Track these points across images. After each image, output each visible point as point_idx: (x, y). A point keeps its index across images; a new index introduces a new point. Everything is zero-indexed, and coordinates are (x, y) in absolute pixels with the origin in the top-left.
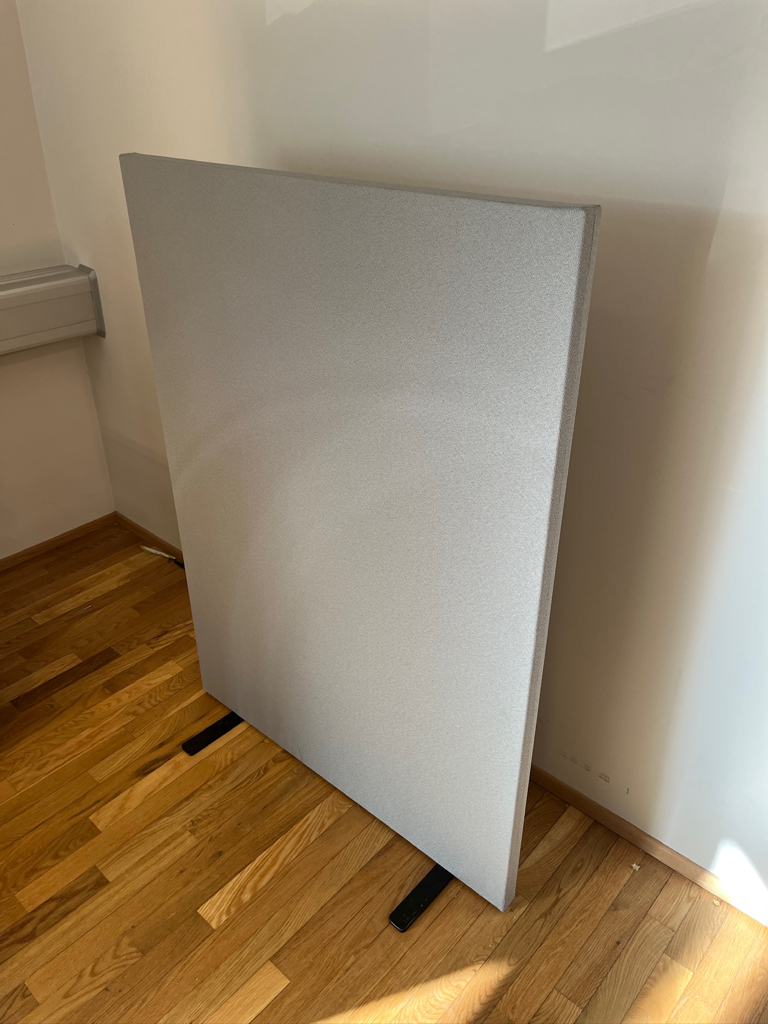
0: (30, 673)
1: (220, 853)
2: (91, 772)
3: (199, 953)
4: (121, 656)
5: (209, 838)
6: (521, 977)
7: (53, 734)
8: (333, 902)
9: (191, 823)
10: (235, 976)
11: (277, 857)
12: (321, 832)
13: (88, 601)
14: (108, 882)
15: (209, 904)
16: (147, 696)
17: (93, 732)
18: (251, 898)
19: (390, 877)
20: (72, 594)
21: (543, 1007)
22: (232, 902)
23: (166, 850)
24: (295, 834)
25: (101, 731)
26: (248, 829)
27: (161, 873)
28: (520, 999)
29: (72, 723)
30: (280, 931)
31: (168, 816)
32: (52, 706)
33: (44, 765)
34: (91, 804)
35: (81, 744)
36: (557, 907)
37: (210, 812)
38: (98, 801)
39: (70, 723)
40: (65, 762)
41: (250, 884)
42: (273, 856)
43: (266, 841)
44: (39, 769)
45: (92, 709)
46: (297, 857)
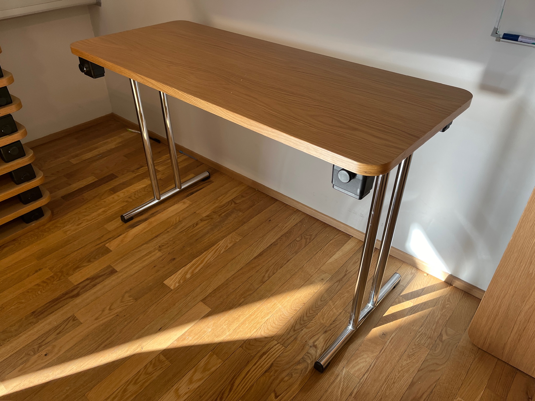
0: (70, 185)
1: (174, 259)
2: (105, 226)
3: (164, 299)
4: (118, 177)
5: (168, 253)
6: (327, 306)
7: (85, 210)
8: (232, 277)
9: (159, 247)
10: (183, 308)
11: (204, 259)
12: (226, 249)
13: (100, 153)
14: (117, 271)
15: (169, 280)
16: (133, 194)
17: (105, 210)
18: (191, 276)
19: (261, 267)
20: (91, 150)
21: (338, 317)
22: (181, 278)
23: (146, 258)
24: (212, 251)
25: (110, 209)
26: (188, 249)
27: (144, 267)
28: (327, 314)
29: (95, 206)
30: (206, 289)
31: (146, 244)
32: (83, 199)
33: (81, 224)
34: (105, 240)
35: (99, 215)
36: (345, 277)
37: (169, 242)
38: (110, 239)
39: (93, 206)
40: (91, 223)
41: (190, 271)
42: (202, 259)
43: (198, 254)
44: (78, 225)
45: (104, 200)
46: (214, 260)
